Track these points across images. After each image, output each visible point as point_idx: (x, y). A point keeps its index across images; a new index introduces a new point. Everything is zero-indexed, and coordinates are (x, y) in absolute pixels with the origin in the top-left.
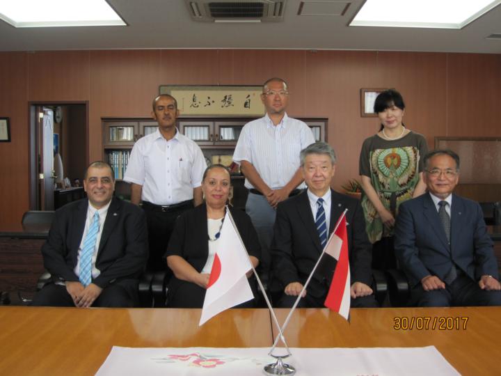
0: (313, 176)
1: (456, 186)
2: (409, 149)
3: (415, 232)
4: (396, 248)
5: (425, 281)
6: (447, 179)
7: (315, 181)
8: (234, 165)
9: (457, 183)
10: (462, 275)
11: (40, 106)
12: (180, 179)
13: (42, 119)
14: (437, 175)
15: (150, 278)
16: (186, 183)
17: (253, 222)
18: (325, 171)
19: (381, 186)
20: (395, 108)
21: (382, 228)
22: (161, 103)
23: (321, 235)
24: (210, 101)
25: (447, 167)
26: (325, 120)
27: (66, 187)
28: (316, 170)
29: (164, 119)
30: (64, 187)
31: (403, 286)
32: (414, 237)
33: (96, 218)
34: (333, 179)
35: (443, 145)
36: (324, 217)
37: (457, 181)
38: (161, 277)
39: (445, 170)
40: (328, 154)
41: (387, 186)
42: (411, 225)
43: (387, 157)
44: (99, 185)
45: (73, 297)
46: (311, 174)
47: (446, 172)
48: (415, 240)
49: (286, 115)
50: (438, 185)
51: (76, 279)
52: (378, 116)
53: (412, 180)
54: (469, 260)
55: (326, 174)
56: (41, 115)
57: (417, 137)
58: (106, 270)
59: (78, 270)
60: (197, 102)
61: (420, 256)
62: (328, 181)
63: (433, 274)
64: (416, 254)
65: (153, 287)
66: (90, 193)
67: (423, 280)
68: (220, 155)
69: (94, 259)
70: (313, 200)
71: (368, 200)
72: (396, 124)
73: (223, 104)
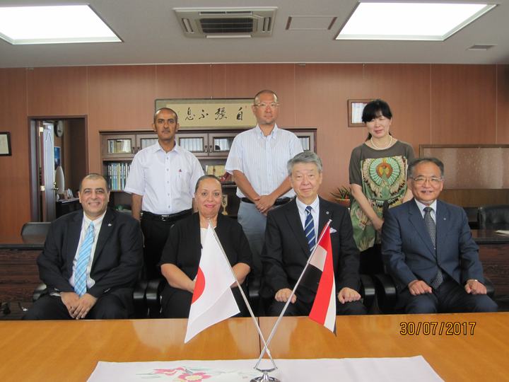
0: (302, 184)
1: (441, 192)
2: (399, 158)
3: (401, 237)
4: (383, 253)
5: (412, 285)
6: (432, 186)
7: (303, 189)
8: (227, 175)
9: (441, 190)
10: (448, 279)
11: (39, 120)
12: (179, 189)
13: (42, 133)
14: (422, 182)
15: (144, 286)
16: (185, 194)
17: (244, 230)
18: (312, 179)
19: (373, 194)
20: (383, 117)
21: (374, 235)
22: (162, 117)
23: (310, 242)
24: (205, 114)
25: (432, 175)
26: (314, 130)
27: (68, 198)
28: (304, 179)
29: (163, 132)
30: (66, 198)
31: (390, 290)
32: (400, 243)
33: (91, 229)
34: (321, 187)
35: (428, 153)
36: (312, 224)
37: (442, 187)
38: (155, 285)
39: (429, 178)
40: (314, 162)
41: (379, 195)
42: (397, 230)
43: (378, 166)
44: (94, 197)
45: (68, 307)
46: (299, 183)
47: (431, 180)
48: (401, 245)
49: (276, 126)
50: (423, 192)
51: (71, 289)
52: (366, 126)
53: (402, 189)
54: (455, 264)
55: (313, 182)
56: (41, 129)
57: (405, 146)
58: (100, 280)
59: (73, 281)
60: (192, 115)
61: (406, 260)
62: (316, 188)
63: (420, 279)
64: (402, 259)
65: (147, 295)
66: (85, 204)
67: (410, 285)
68: (214, 165)
69: (89, 269)
70: (302, 208)
71: (359, 207)
72: (384, 134)
73: (216, 116)
